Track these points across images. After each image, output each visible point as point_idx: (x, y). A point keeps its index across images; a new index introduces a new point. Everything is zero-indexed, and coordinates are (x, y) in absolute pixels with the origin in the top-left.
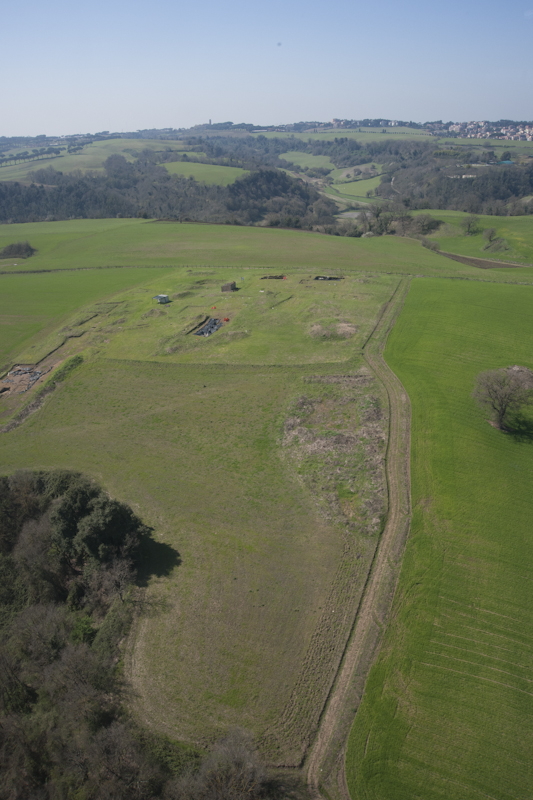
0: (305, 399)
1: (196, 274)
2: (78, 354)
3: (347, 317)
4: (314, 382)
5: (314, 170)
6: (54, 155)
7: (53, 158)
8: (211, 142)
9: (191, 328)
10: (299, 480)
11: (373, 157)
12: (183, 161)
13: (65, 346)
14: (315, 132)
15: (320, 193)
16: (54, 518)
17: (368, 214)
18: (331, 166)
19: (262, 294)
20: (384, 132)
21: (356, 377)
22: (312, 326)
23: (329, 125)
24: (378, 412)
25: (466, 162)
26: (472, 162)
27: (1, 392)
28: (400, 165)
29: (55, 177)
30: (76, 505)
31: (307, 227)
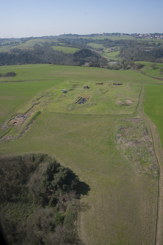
0: (121, 127)
1: (73, 82)
2: (39, 110)
3: (128, 98)
4: (123, 121)
5: (98, 48)
6: (17, 44)
7: (17, 45)
8: (66, 40)
9: (76, 101)
10: (126, 157)
11: (117, 45)
12: (58, 46)
13: (34, 107)
14: (98, 37)
15: (101, 56)
16: (44, 174)
17: (120, 63)
18: (103, 47)
19: (98, 90)
20: (119, 37)
21: (137, 119)
22: (118, 101)
23: (101, 35)
24: (147, 131)
25: (147, 46)
26: (148, 46)
27: (14, 124)
28: (125, 47)
29: (18, 51)
30: (52, 169)
31: (102, 67)
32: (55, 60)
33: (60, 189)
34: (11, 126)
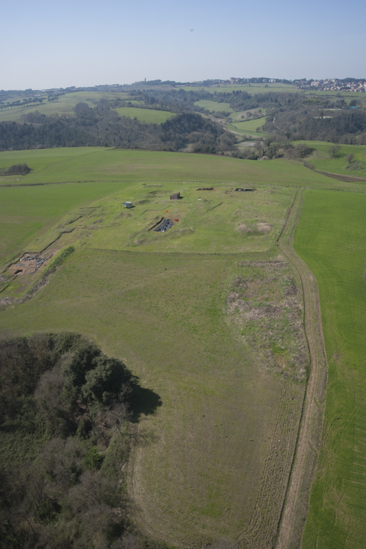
0: (241, 279)
1: (150, 186)
2: (71, 245)
3: (263, 218)
4: (245, 266)
5: (219, 113)
6: (38, 103)
7: (38, 105)
8: (148, 94)
9: (151, 226)
10: (243, 339)
11: (260, 104)
12: (129, 107)
13: (60, 239)
14: (219, 86)
15: (224, 129)
16: (66, 371)
17: (262, 143)
18: (231, 110)
19: (200, 201)
20: (267, 86)
21: (275, 262)
22: (239, 225)
23: (227, 82)
24: (294, 288)
25: (325, 107)
26: (329, 107)
27: (16, 273)
28: (278, 109)
29: (40, 118)
30: (83, 361)
31: (220, 153)
32: (121, 139)
33: (97, 402)
34: (10, 277)
